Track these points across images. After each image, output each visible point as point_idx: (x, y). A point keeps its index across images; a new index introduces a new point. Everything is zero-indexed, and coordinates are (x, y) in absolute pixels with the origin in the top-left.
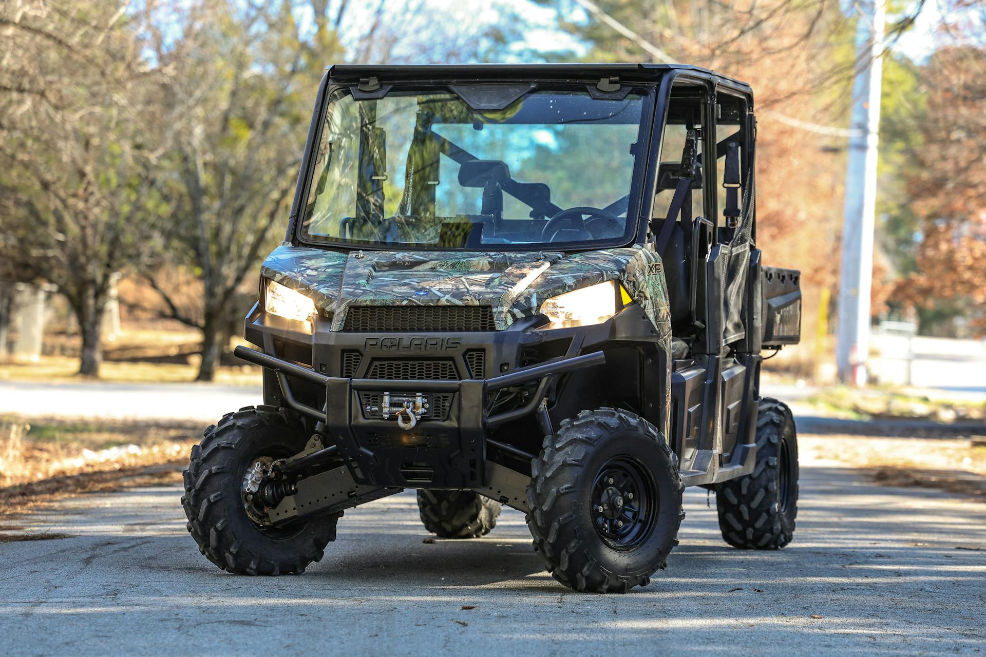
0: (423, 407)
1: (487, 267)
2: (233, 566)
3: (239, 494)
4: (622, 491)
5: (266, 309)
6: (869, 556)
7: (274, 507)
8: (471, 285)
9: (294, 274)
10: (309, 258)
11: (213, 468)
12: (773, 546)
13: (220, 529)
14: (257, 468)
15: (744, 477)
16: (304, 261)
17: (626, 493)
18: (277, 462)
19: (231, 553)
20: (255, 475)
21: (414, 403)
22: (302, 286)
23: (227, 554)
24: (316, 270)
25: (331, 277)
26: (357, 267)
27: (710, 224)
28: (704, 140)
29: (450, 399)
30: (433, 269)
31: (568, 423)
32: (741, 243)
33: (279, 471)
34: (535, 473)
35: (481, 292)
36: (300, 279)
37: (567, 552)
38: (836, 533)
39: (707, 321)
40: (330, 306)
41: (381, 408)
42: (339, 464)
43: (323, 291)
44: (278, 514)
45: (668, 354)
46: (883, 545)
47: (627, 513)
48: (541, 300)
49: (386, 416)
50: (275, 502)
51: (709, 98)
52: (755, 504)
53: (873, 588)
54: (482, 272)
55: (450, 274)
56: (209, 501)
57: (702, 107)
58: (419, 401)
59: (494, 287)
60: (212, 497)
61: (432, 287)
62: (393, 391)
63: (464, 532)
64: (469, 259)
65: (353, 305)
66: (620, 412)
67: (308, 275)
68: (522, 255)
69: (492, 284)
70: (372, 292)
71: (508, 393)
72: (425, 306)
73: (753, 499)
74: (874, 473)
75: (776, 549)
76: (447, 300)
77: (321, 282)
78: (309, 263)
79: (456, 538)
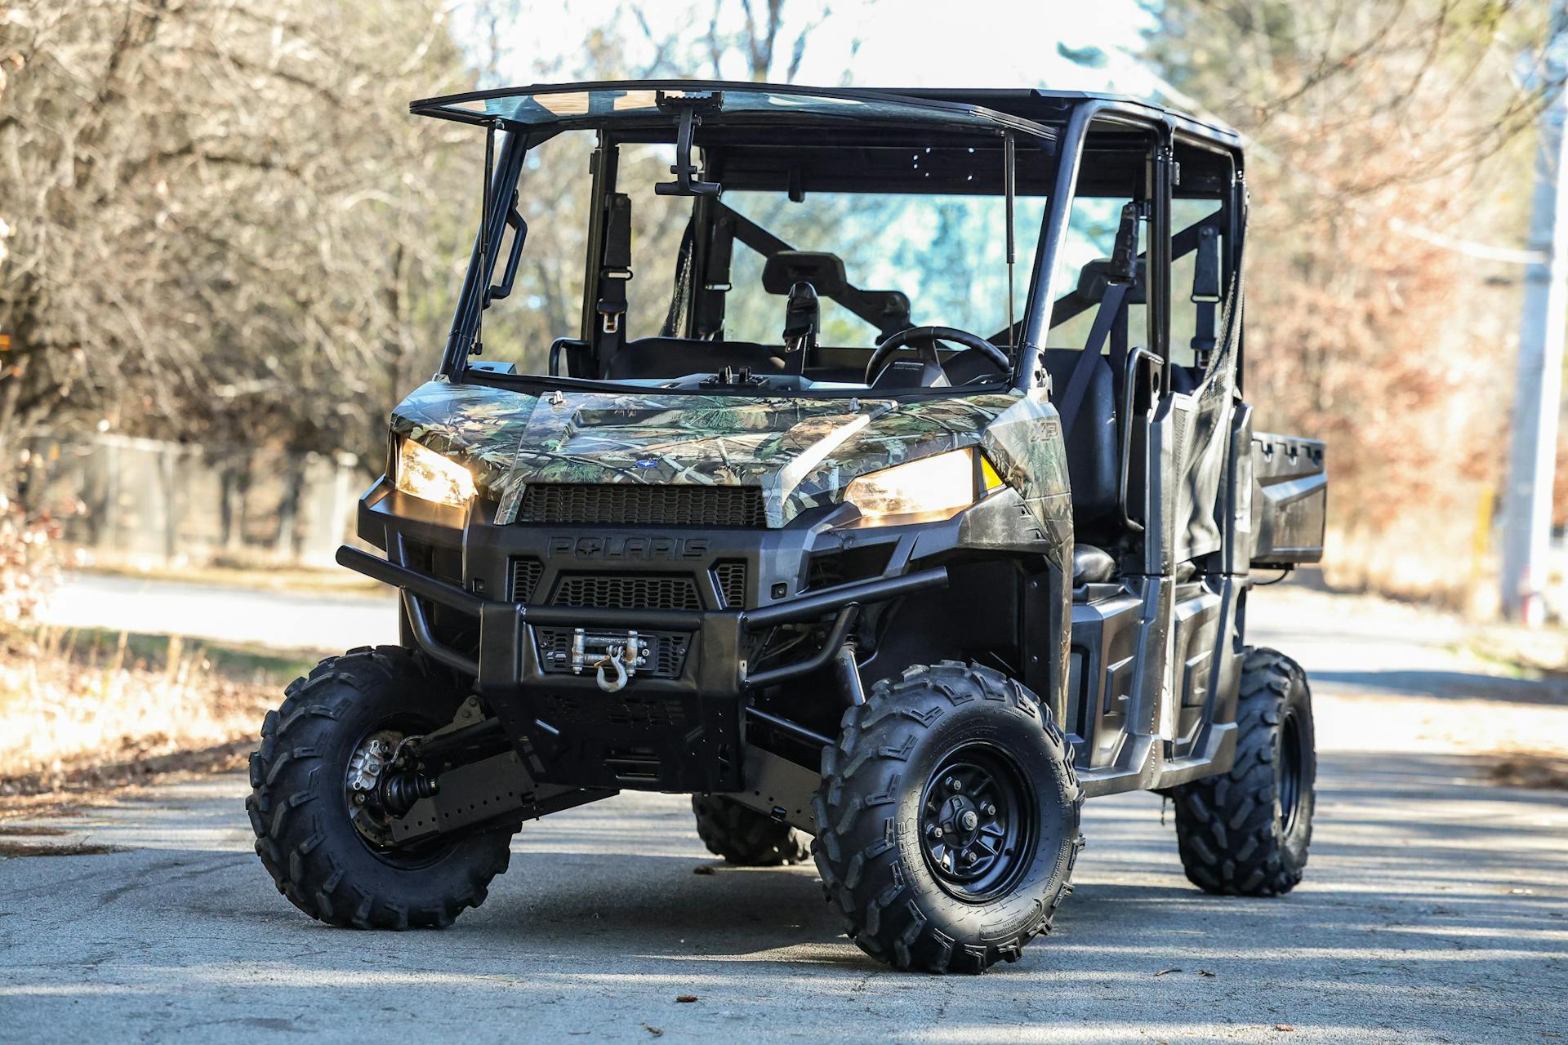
0: (640, 654)
1: (763, 422)
2: (331, 914)
3: (342, 794)
4: (975, 802)
5: (398, 485)
6: (1425, 912)
7: (402, 815)
8: (730, 451)
9: (442, 428)
10: (473, 402)
11: (296, 750)
12: (1267, 891)
13: (305, 852)
14: (374, 748)
15: (1220, 776)
16: (463, 406)
17: (983, 806)
18: (409, 741)
19: (324, 892)
20: (369, 762)
21: (625, 648)
22: (455, 447)
23: (319, 894)
24: (481, 421)
25: (503, 433)
26: (549, 418)
27: (1156, 360)
28: (1151, 221)
29: (685, 642)
30: (673, 425)
31: (888, 687)
32: (1217, 393)
33: (412, 756)
34: (828, 768)
35: (745, 464)
36: (451, 437)
37: (878, 904)
38: (1388, 866)
39: (1147, 521)
40: (498, 482)
41: (570, 655)
42: (507, 747)
43: (488, 456)
44: (406, 828)
45: (1065, 574)
46: (1456, 889)
47: (985, 839)
48: (845, 478)
49: (578, 669)
50: (402, 808)
51: (1159, 152)
52: (1237, 822)
53: (1407, 971)
54: (755, 430)
55: (699, 433)
56: (288, 804)
57: (1149, 165)
58: (633, 644)
59: (768, 456)
60: (292, 798)
61: (665, 454)
62: (591, 627)
63: (767, 857)
64: (733, 409)
65: (532, 481)
66: (975, 669)
67: (467, 431)
68: (824, 404)
69: (766, 450)
70: (565, 459)
71: (794, 634)
72: (650, 486)
73: (1234, 813)
74: (1496, 764)
75: (1272, 896)
76: (688, 476)
77: (486, 442)
78: (471, 411)
79: (754, 866)
